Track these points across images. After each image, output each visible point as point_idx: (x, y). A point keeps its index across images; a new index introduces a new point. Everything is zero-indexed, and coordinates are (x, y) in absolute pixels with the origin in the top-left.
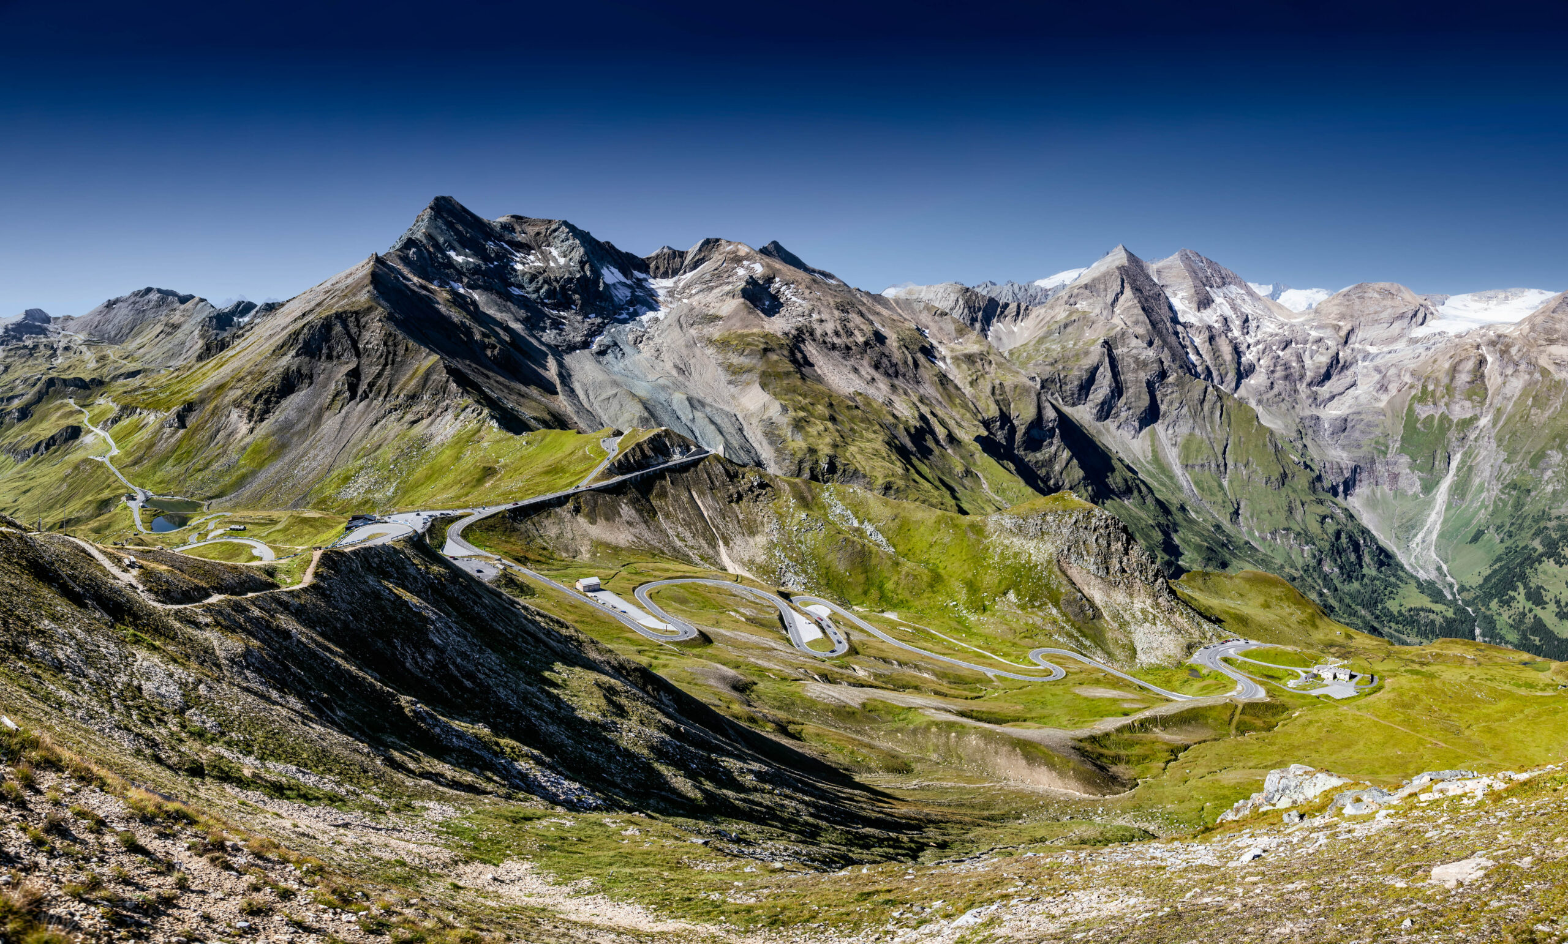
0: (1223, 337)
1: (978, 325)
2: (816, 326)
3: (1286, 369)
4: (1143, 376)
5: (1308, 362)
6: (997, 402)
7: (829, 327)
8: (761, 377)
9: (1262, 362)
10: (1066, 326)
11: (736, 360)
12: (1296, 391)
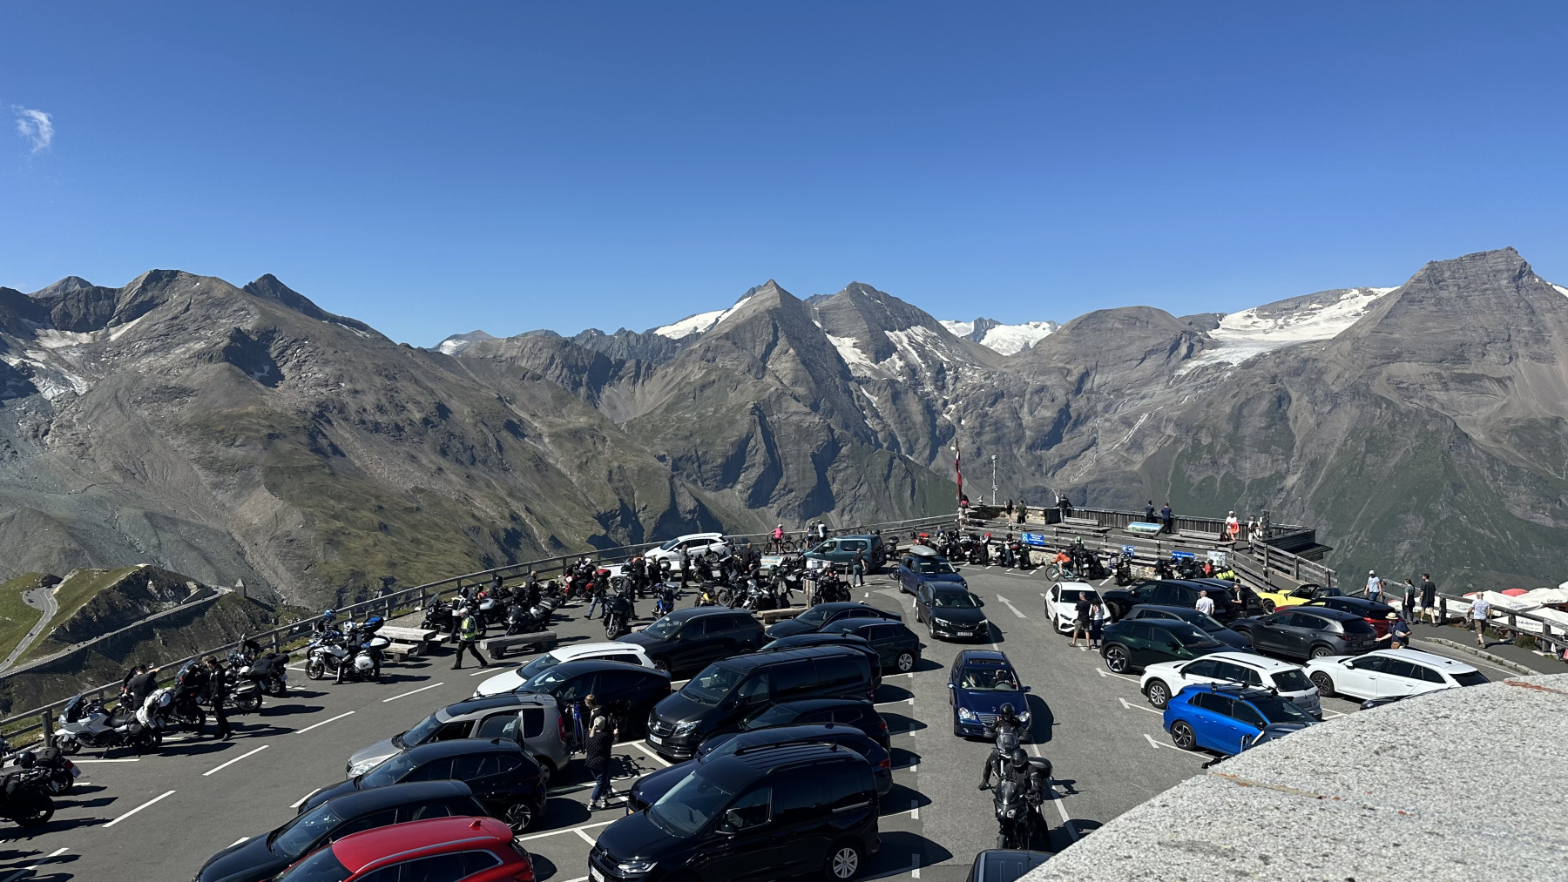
0: (911, 394)
1: (582, 390)
2: (347, 399)
3: (997, 430)
4: (808, 448)
5: (1026, 419)
6: (616, 490)
7: (369, 400)
8: (266, 476)
9: (963, 422)
10: (703, 387)
11: (221, 451)
12: (1013, 457)
